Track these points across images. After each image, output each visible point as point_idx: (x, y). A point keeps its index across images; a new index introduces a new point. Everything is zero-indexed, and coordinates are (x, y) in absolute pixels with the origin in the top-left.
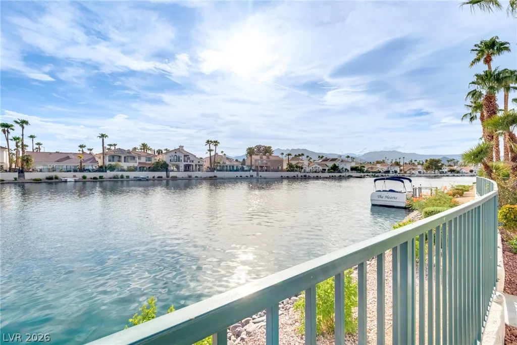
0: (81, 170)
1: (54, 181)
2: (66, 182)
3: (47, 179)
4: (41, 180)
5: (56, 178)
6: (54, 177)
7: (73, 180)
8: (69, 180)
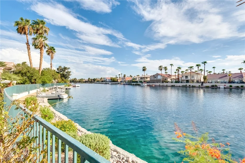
0: (230, 82)
1: (214, 87)
2: (220, 88)
3: (212, 86)
4: (209, 87)
5: (216, 86)
6: (215, 85)
7: (223, 87)
8: (221, 87)
